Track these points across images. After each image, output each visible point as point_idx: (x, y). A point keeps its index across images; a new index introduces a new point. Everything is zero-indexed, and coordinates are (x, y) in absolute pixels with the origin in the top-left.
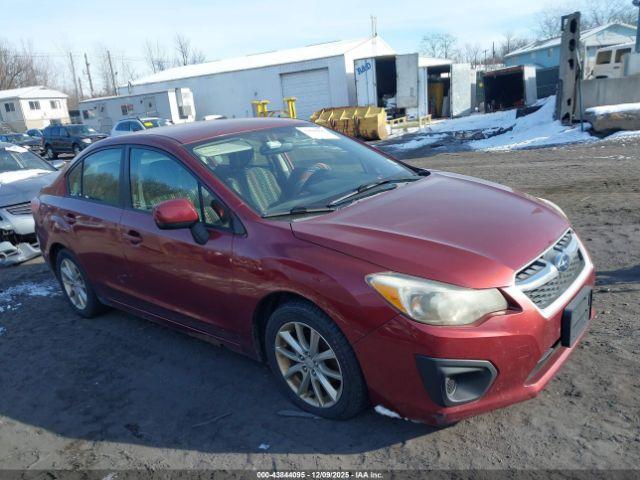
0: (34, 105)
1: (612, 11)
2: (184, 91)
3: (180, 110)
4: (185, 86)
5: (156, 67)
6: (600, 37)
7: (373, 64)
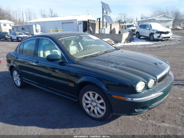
0: (5, 25)
1: (172, 11)
2: (37, 25)
3: (36, 30)
4: (38, 24)
5: (43, 16)
6: (160, 18)
7: (82, 22)
